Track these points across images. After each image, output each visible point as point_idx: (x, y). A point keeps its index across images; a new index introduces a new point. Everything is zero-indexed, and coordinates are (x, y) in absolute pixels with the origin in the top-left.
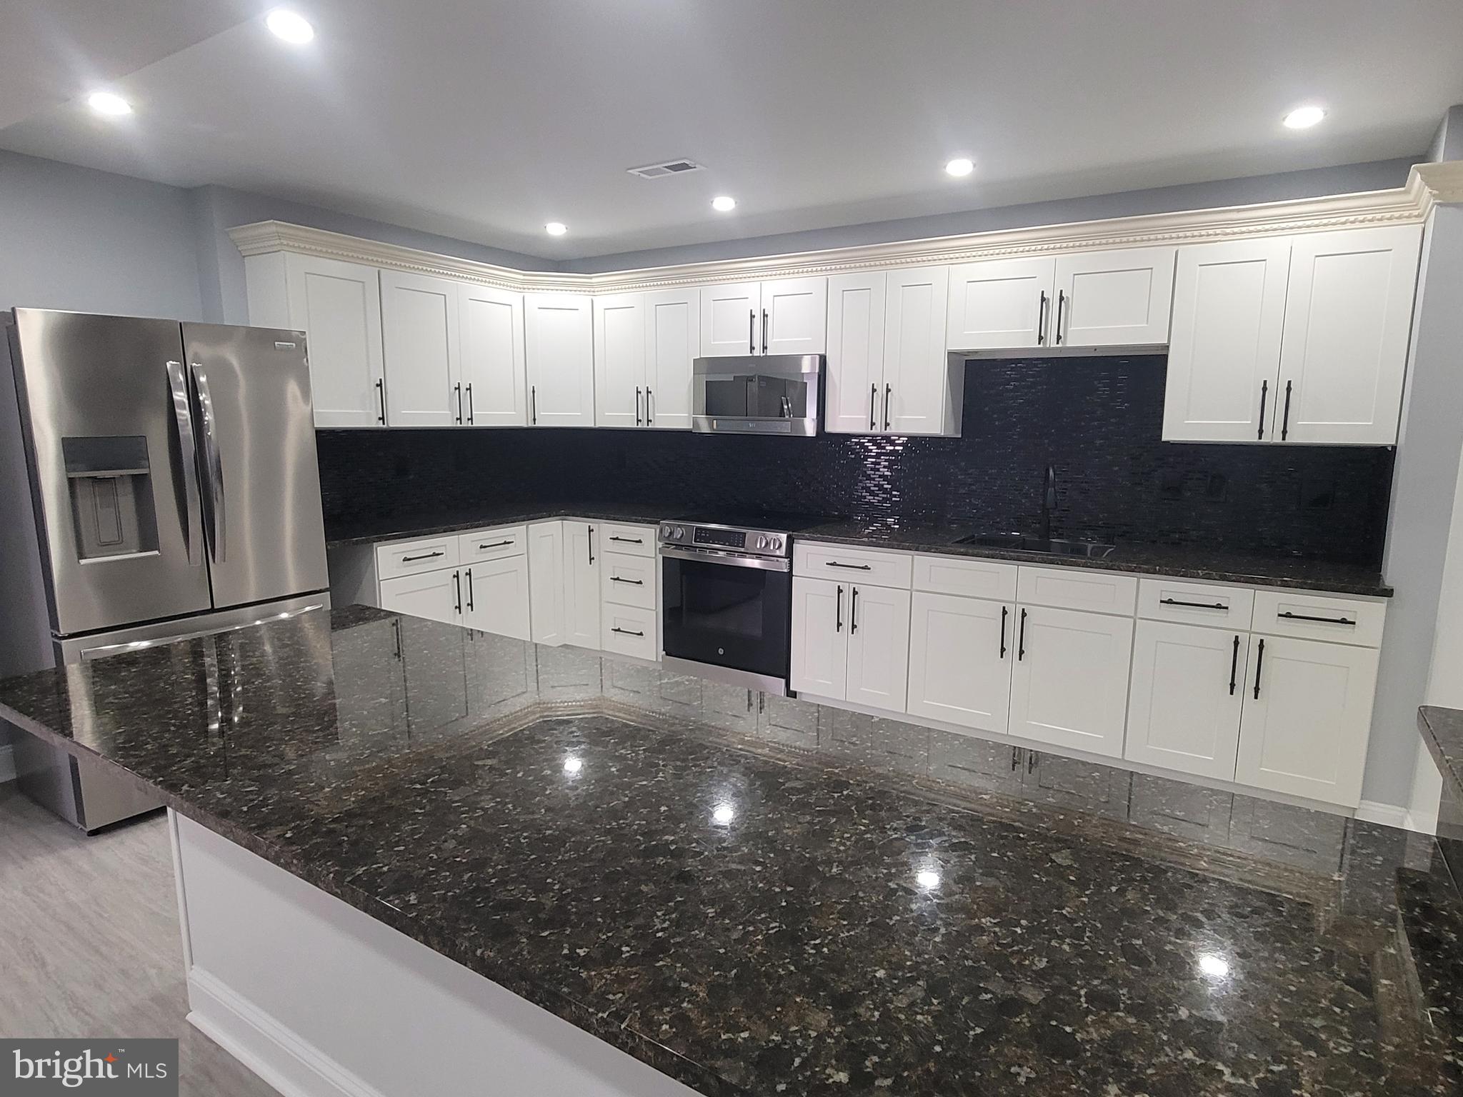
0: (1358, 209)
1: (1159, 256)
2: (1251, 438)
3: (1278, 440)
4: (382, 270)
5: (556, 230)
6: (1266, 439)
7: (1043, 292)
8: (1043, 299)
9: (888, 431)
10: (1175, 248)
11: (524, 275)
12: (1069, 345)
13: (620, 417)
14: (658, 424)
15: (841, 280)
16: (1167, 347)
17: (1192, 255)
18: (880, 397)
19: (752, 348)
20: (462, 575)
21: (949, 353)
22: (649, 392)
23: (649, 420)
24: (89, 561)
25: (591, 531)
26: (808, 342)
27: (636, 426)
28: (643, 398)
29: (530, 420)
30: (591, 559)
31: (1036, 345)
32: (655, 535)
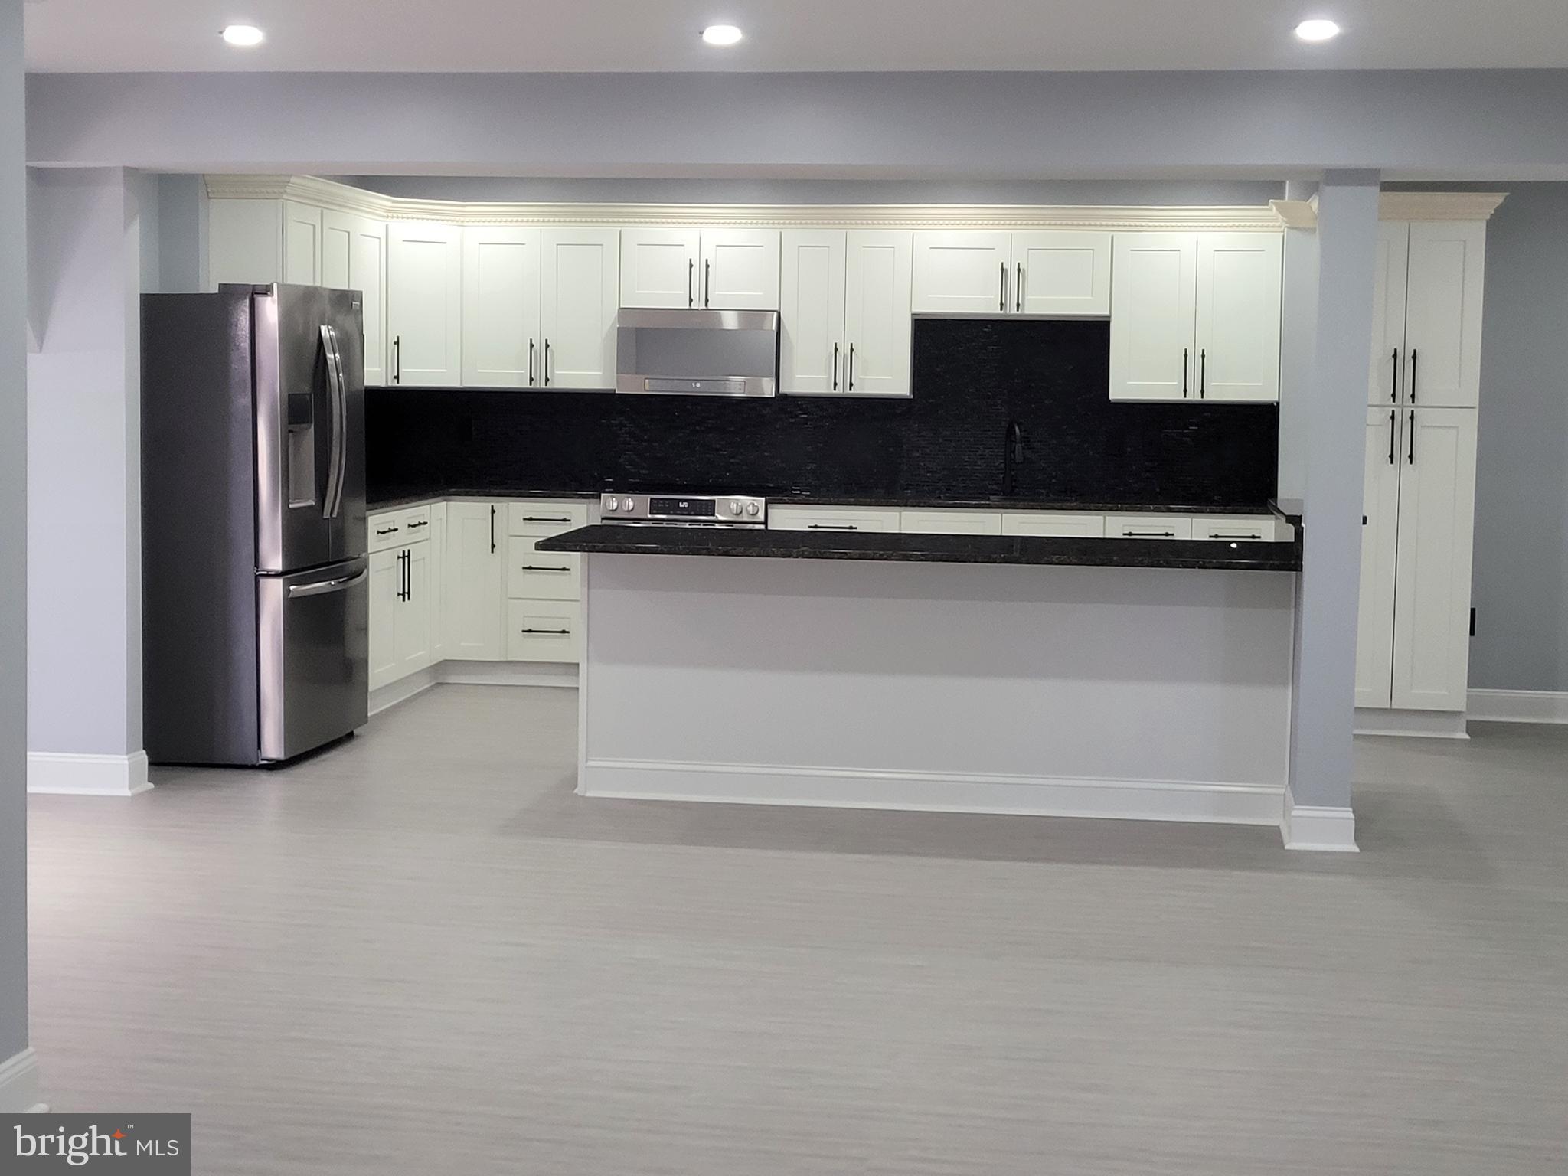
0: (1236, 218)
1: (1098, 240)
2: (1177, 396)
3: (1197, 398)
4: (325, 210)
6: (1190, 397)
7: (1002, 264)
8: (1002, 269)
9: (852, 392)
10: (1112, 233)
11: (394, 202)
12: (1027, 312)
13: (510, 375)
15: (797, 235)
16: (1109, 317)
17: (1126, 240)
18: (844, 357)
19: (691, 300)
20: (406, 557)
21: (912, 315)
22: (547, 346)
23: (547, 380)
24: (291, 506)
25: (493, 512)
26: (760, 296)
27: (525, 385)
28: (540, 352)
29: (390, 377)
30: (493, 546)
31: (999, 311)
32: (588, 510)
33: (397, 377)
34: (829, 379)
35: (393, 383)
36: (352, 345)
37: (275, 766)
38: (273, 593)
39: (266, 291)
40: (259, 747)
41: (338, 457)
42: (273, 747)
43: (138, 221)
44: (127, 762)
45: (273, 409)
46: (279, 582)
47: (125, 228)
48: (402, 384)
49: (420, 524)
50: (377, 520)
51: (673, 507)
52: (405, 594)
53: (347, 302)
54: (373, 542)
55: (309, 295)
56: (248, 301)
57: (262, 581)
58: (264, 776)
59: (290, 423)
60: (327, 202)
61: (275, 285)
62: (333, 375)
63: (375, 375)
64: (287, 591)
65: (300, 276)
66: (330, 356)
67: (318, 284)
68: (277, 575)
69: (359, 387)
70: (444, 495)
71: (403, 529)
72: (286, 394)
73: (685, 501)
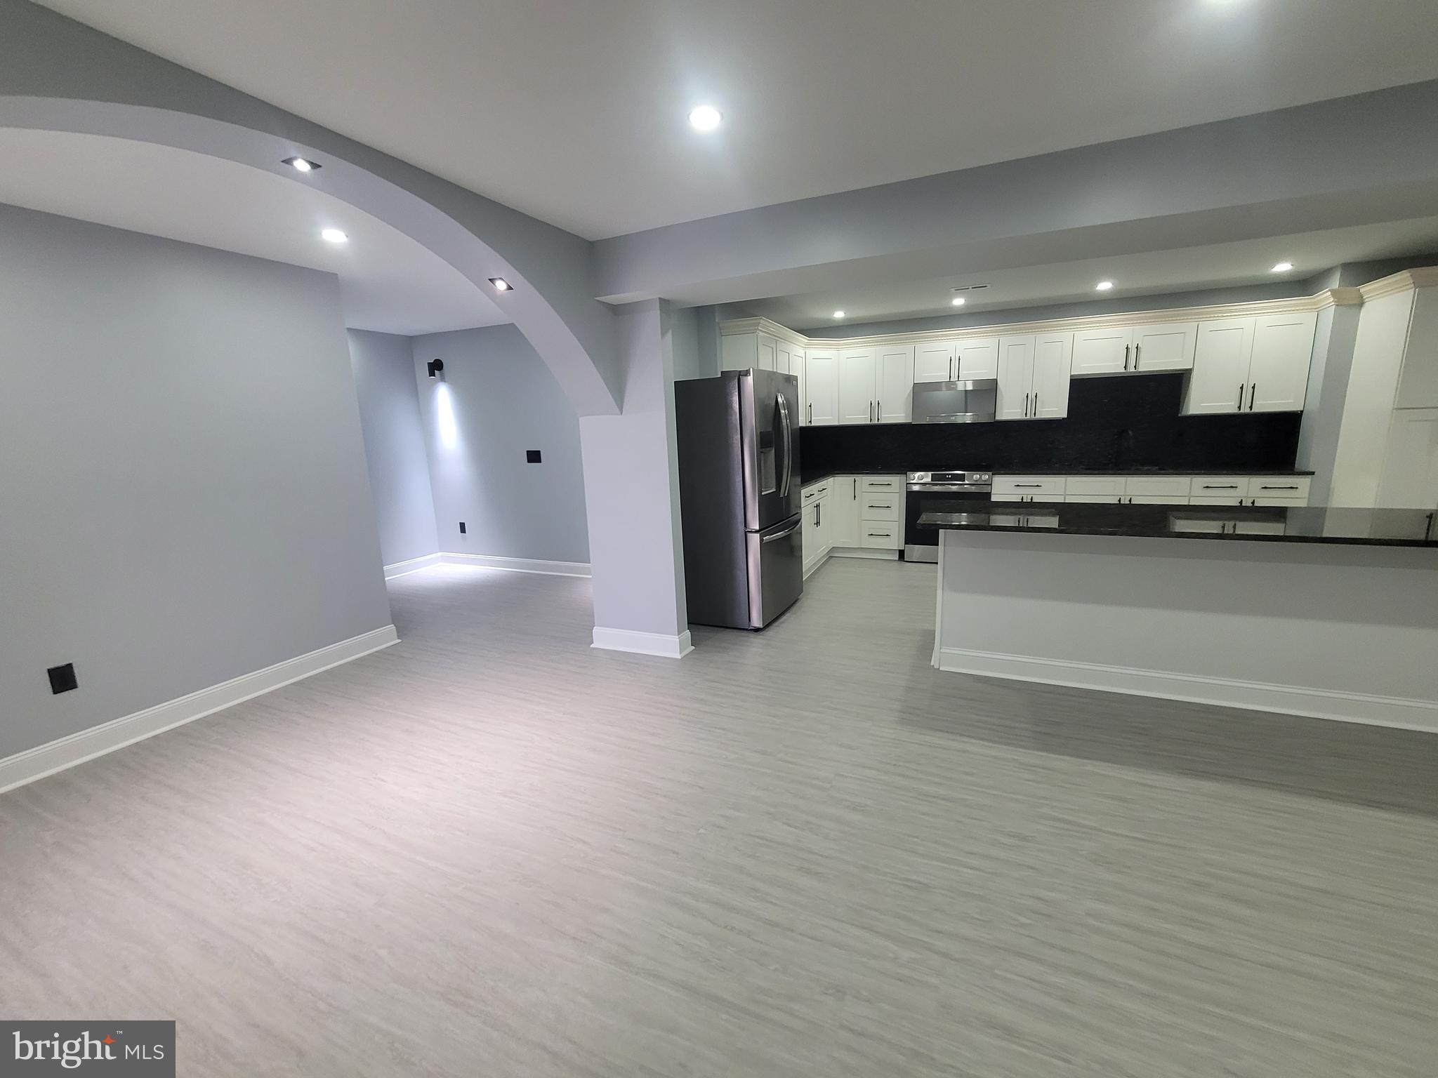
0: (1285, 306)
1: (1188, 327)
2: (1234, 410)
3: (1247, 410)
5: (839, 315)
6: (1243, 411)
7: (1127, 345)
8: (1127, 348)
9: (1036, 417)
10: (1197, 323)
12: (1140, 370)
13: (861, 418)
14: (883, 421)
15: (1006, 340)
16: (1191, 369)
17: (1206, 326)
18: (1031, 400)
19: (950, 377)
20: (818, 506)
21: (1071, 376)
22: (879, 403)
23: (878, 419)
24: (763, 494)
25: (855, 481)
26: (986, 373)
27: (868, 422)
28: (874, 407)
29: (807, 422)
30: (855, 497)
31: (1123, 370)
32: (900, 480)
33: (811, 422)
34: (1022, 411)
35: (808, 425)
36: (792, 406)
37: (757, 630)
38: (755, 540)
39: (747, 373)
40: (750, 620)
41: (787, 461)
42: (757, 621)
43: (670, 332)
44: (678, 640)
45: (752, 440)
46: (757, 536)
47: (662, 338)
48: (813, 424)
49: (823, 489)
50: (805, 491)
51: (943, 478)
52: (818, 523)
53: (790, 380)
54: (804, 502)
55: (772, 375)
56: (736, 380)
57: (749, 535)
58: (752, 635)
59: (761, 448)
60: (780, 338)
61: (751, 369)
62: (784, 421)
63: (802, 422)
64: (761, 540)
65: (766, 365)
66: (783, 411)
67: (775, 370)
68: (757, 532)
69: (795, 427)
70: (832, 474)
71: (816, 493)
72: (759, 433)
73: (950, 474)
